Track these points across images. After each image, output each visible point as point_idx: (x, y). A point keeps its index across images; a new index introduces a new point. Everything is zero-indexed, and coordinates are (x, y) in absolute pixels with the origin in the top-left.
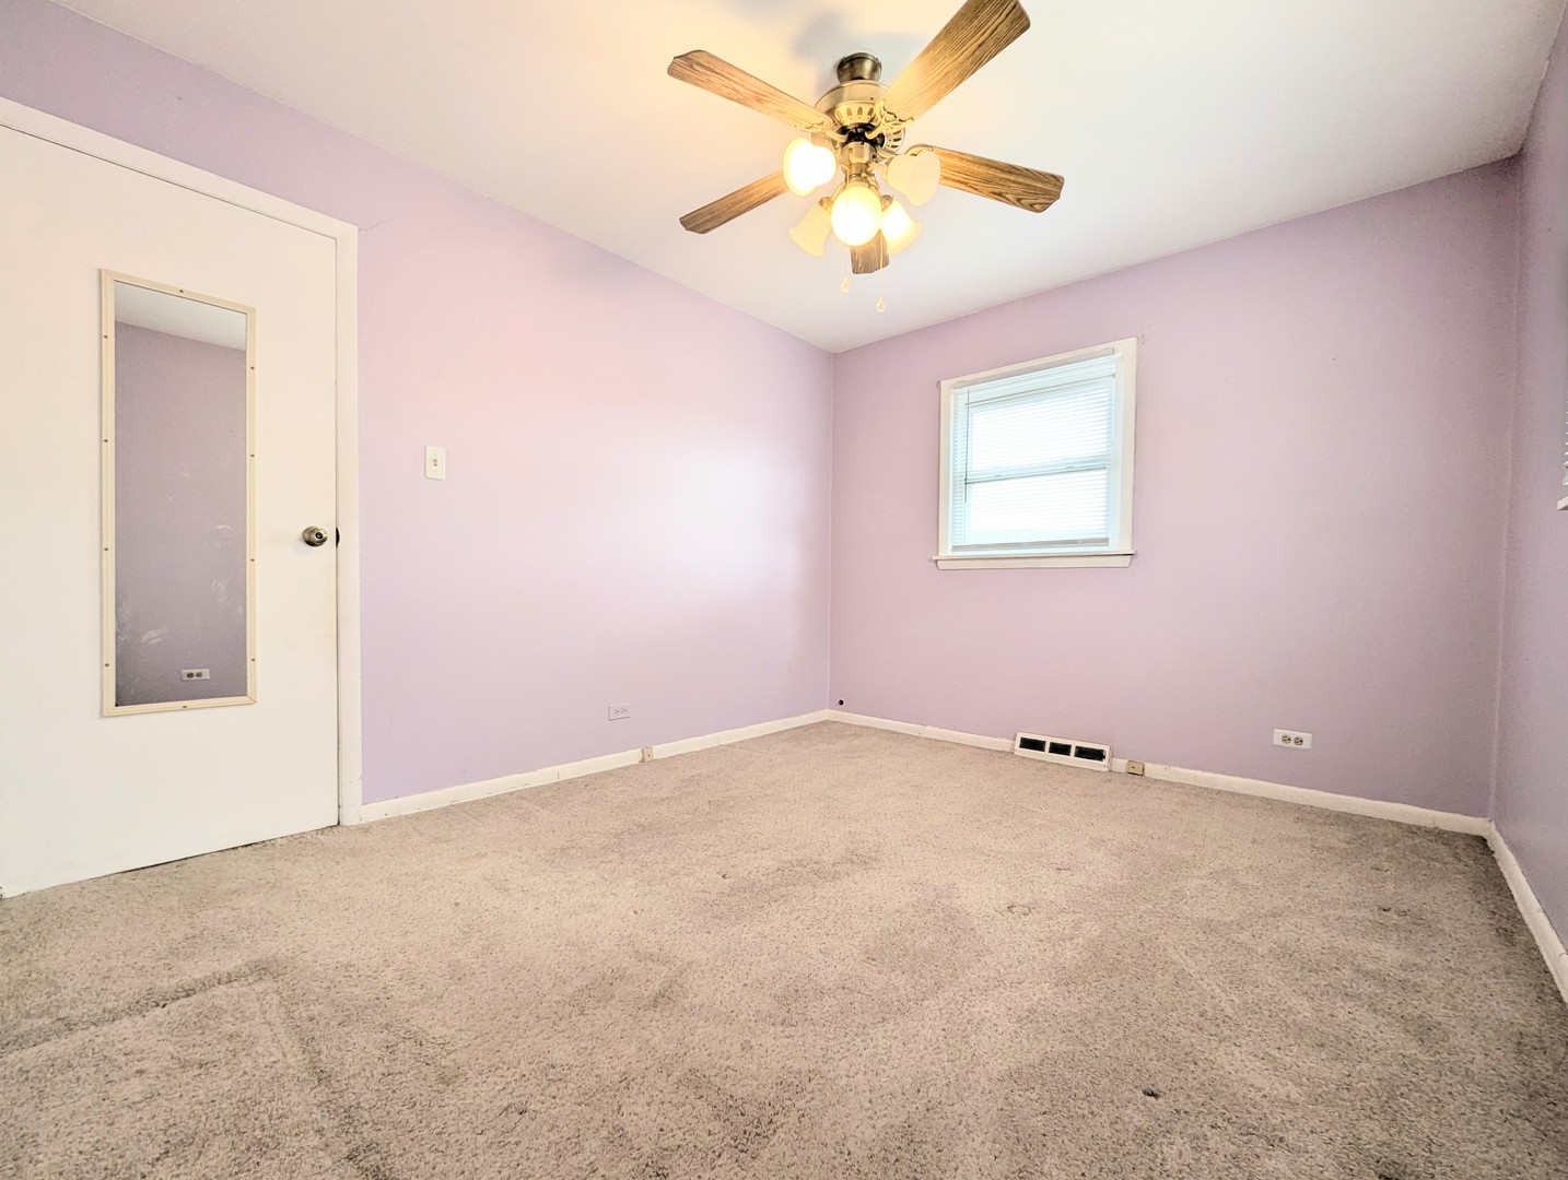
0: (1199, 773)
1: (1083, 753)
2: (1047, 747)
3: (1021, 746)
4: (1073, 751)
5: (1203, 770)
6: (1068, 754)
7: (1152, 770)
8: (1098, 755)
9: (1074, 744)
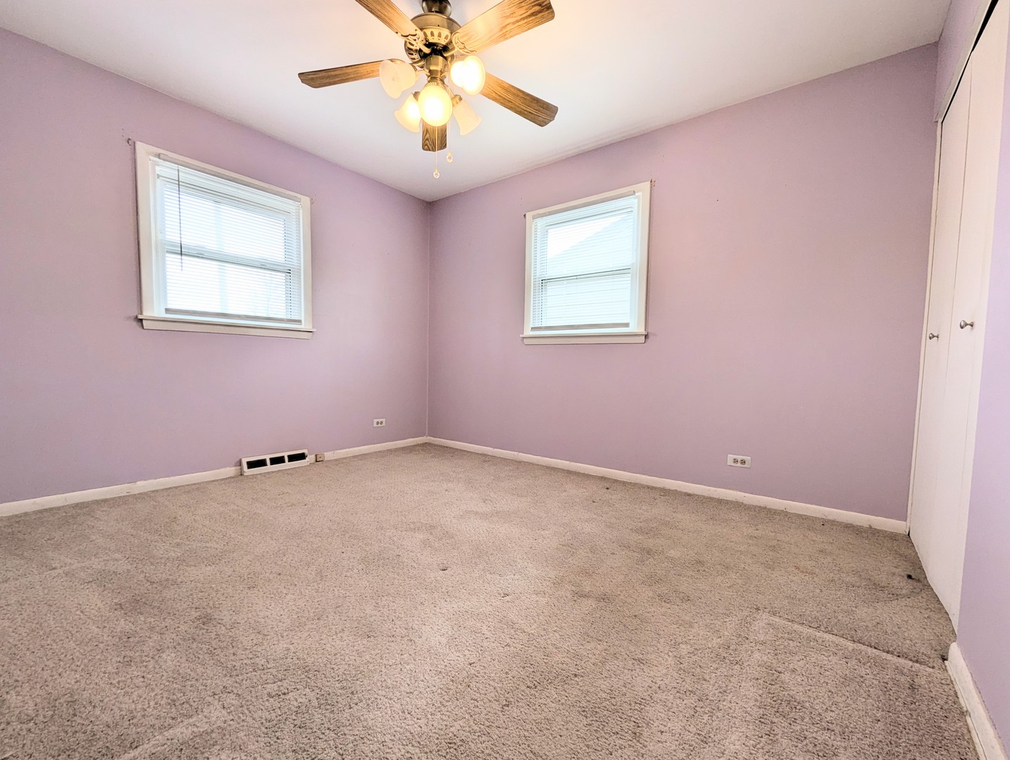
0: (347, 450)
1: (292, 458)
2: (268, 462)
3: (249, 468)
4: (286, 459)
5: (349, 448)
6: (284, 462)
7: (329, 456)
8: (302, 457)
9: (286, 455)
